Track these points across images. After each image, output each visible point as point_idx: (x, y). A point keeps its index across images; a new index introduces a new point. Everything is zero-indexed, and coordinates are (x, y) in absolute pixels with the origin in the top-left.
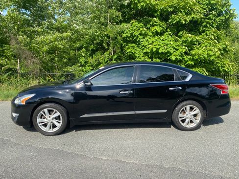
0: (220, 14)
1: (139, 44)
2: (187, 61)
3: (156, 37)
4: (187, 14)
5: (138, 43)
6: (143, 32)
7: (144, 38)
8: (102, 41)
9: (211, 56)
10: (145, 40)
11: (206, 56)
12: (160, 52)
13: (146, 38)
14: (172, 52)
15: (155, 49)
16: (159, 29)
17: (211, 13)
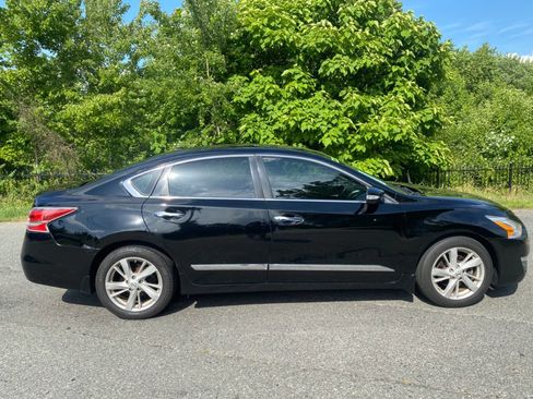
0: (420, 55)
1: (266, 116)
2: (354, 145)
3: (297, 102)
4: (353, 57)
5: (264, 113)
6: (271, 92)
7: (274, 103)
8: (196, 110)
9: (395, 135)
10: (276, 107)
11: (386, 135)
12: (303, 130)
13: (279, 103)
14: (324, 129)
15: (292, 124)
16: (301, 87)
17: (403, 52)
